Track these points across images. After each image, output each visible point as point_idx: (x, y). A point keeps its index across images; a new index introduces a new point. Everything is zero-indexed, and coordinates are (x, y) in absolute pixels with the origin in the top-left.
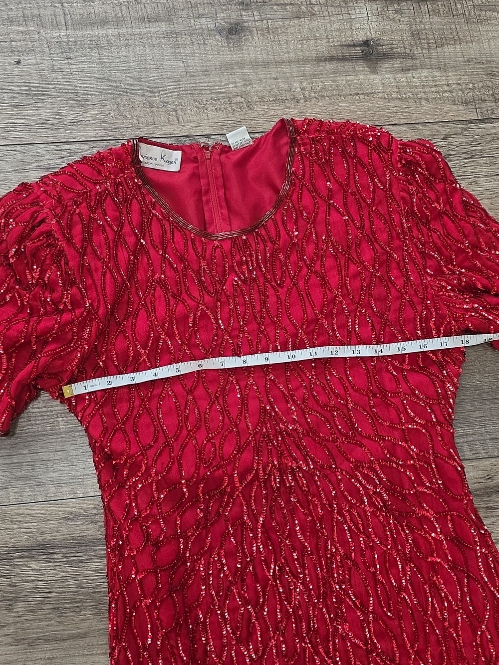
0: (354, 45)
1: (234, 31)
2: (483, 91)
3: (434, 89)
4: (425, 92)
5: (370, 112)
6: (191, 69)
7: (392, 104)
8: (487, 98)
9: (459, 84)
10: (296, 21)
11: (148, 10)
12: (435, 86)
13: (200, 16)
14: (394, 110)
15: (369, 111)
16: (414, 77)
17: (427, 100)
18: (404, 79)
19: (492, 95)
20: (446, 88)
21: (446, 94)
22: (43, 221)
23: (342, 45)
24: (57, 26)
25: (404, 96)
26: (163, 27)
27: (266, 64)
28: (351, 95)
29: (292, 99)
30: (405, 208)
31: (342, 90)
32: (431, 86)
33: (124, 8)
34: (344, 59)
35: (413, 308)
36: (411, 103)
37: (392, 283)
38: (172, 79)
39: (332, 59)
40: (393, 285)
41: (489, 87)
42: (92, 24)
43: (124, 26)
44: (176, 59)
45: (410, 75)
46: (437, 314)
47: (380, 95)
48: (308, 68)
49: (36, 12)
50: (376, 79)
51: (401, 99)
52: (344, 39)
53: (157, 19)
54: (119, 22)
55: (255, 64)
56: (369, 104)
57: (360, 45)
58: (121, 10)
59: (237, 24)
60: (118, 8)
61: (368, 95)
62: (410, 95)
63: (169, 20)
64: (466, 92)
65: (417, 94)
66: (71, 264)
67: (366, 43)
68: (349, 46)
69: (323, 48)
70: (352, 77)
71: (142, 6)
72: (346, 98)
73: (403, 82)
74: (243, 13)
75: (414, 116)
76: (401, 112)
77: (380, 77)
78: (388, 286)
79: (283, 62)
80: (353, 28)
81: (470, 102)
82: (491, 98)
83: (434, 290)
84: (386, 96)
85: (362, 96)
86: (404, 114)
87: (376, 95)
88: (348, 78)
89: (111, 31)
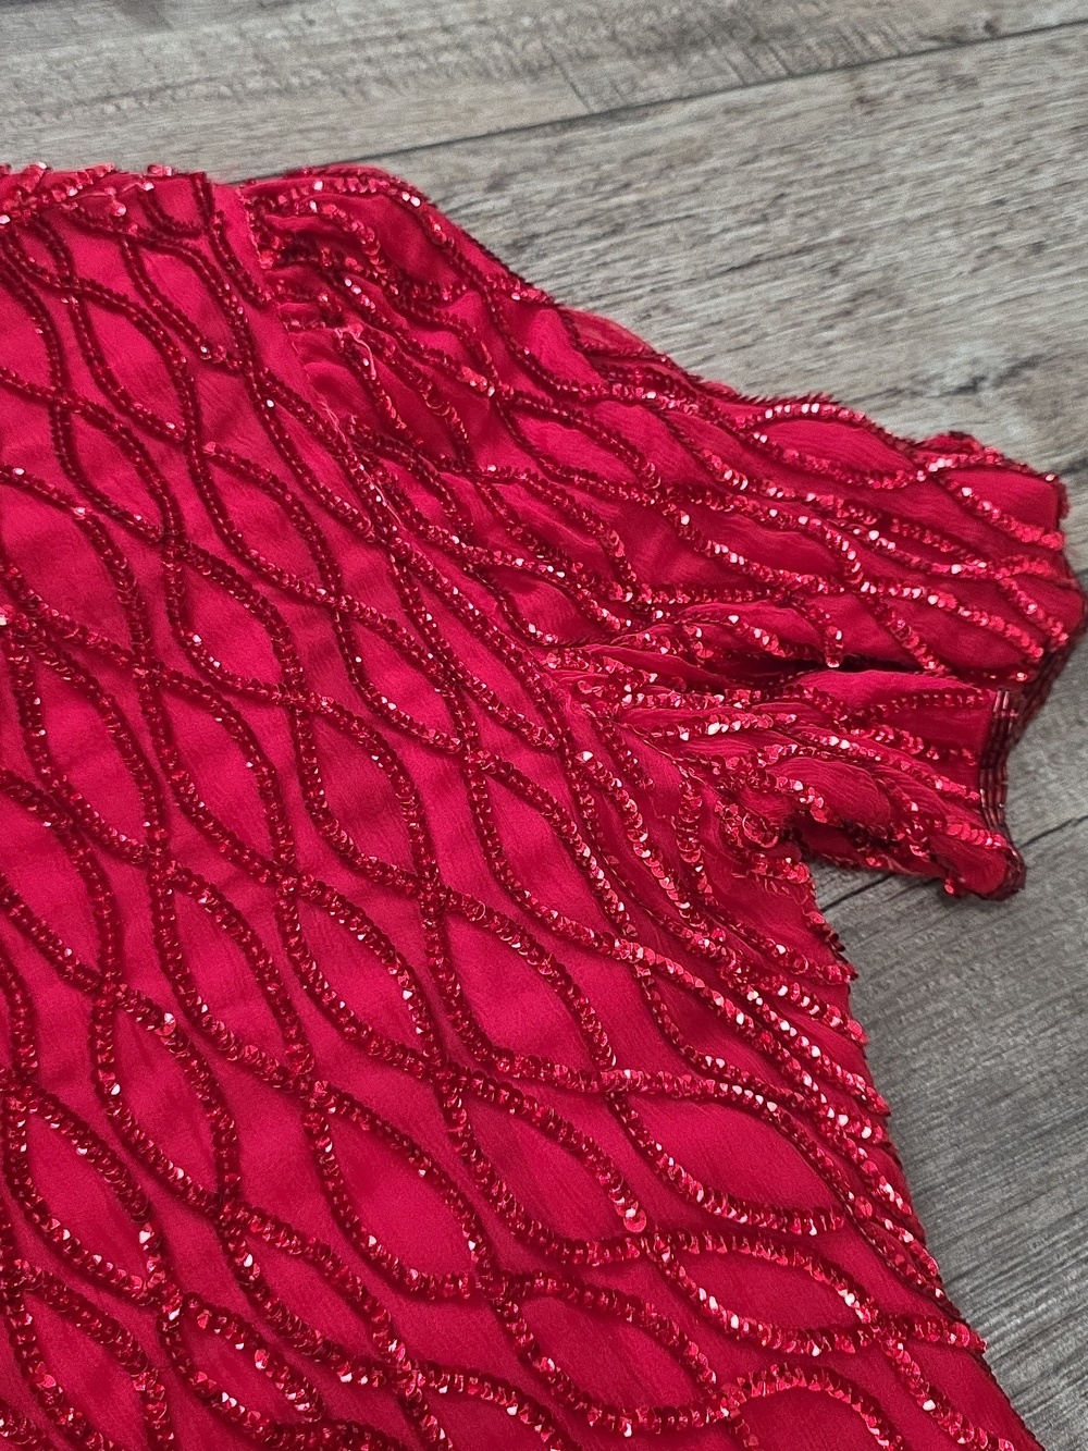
2: (572, 29)
3: (400, 48)
4: (369, 61)
5: (175, 148)
7: (256, 110)
8: (596, 49)
9: (483, 22)
12: (401, 37)
14: (271, 127)
15: (171, 143)
16: (311, 23)
17: (385, 80)
18: (277, 32)
19: (613, 37)
20: (442, 39)
21: (445, 57)
25: (295, 81)
28: (81, 103)
31: (42, 94)
32: (385, 41)
36: (330, 99)
41: (590, 18)
45: (295, 17)
47: (200, 89)
50: (169, 44)
51: (286, 91)
56: (165, 122)
61: (152, 94)
62: (318, 75)
64: (518, 42)
65: (341, 68)
70: (73, 49)
72: (66, 117)
73: (275, 39)
75: (354, 136)
76: (300, 131)
77: (181, 34)
81: (542, 68)
82: (612, 47)
84: (224, 90)
85: (126, 103)
86: (315, 135)
87: (181, 93)
88: (55, 54)
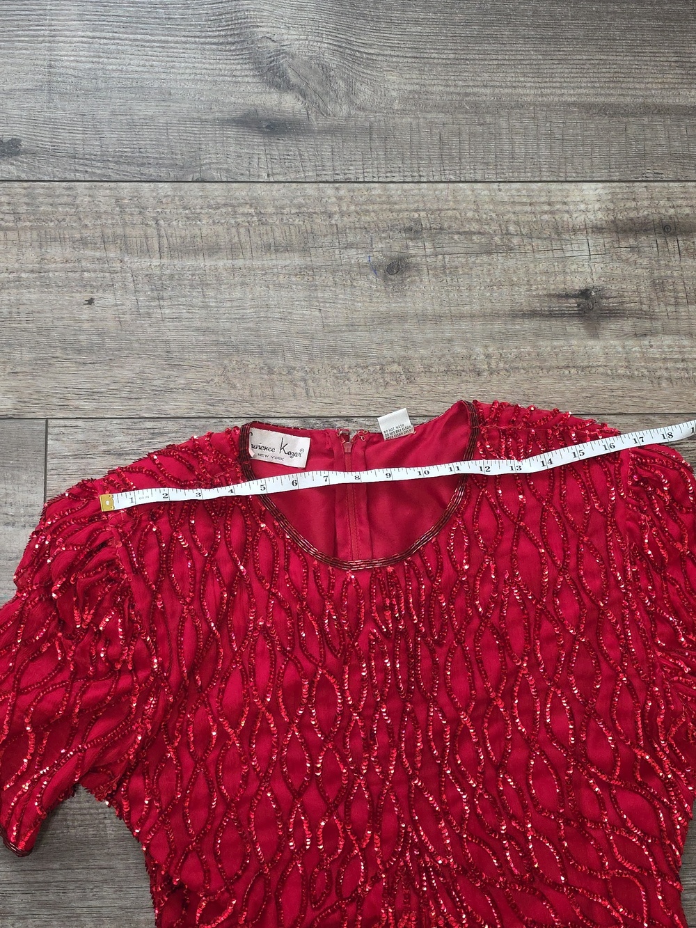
0: (567, 296)
1: (396, 269)
3: (680, 365)
4: (667, 369)
5: (584, 395)
6: (331, 322)
7: (618, 384)
10: (485, 258)
11: (277, 234)
12: (683, 360)
13: (350, 246)
14: (620, 393)
15: (583, 392)
16: (651, 346)
17: (669, 380)
18: (637, 349)
22: (104, 544)
23: (549, 296)
24: (146, 251)
25: (636, 373)
26: (296, 260)
27: (438, 318)
28: (557, 367)
29: (471, 371)
30: (631, 544)
31: (545, 360)
32: (676, 361)
33: (242, 230)
34: (551, 315)
35: (632, 695)
36: (646, 384)
37: (603, 655)
38: (302, 334)
39: (533, 314)
40: (605, 658)
42: (196, 252)
43: (241, 256)
44: (310, 307)
45: (646, 343)
46: (667, 708)
47: (601, 370)
48: (498, 326)
49: (119, 231)
50: (596, 346)
51: (631, 377)
52: (553, 287)
53: (288, 248)
54: (234, 250)
55: (422, 318)
56: (584, 383)
57: (575, 296)
58: (238, 233)
59: (401, 259)
60: (233, 230)
61: (583, 368)
62: (646, 373)
63: (305, 250)
65: (655, 370)
66: (138, 606)
67: (585, 293)
68: (559, 296)
69: (522, 298)
70: (561, 343)
71: (269, 228)
72: (551, 373)
73: (635, 352)
74: (411, 244)
75: (649, 403)
76: (630, 397)
77: (602, 343)
78: (597, 658)
79: (462, 317)
80: (568, 270)
83: (666, 672)
84: (609, 372)
85: (573, 371)
86: (634, 400)
87: (594, 370)
88: (555, 343)
89: (223, 263)
